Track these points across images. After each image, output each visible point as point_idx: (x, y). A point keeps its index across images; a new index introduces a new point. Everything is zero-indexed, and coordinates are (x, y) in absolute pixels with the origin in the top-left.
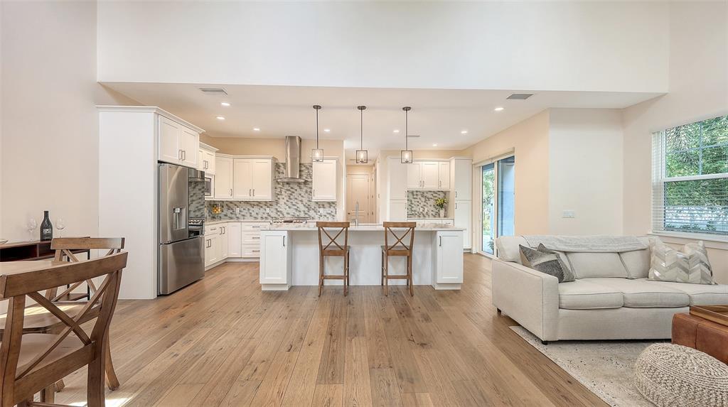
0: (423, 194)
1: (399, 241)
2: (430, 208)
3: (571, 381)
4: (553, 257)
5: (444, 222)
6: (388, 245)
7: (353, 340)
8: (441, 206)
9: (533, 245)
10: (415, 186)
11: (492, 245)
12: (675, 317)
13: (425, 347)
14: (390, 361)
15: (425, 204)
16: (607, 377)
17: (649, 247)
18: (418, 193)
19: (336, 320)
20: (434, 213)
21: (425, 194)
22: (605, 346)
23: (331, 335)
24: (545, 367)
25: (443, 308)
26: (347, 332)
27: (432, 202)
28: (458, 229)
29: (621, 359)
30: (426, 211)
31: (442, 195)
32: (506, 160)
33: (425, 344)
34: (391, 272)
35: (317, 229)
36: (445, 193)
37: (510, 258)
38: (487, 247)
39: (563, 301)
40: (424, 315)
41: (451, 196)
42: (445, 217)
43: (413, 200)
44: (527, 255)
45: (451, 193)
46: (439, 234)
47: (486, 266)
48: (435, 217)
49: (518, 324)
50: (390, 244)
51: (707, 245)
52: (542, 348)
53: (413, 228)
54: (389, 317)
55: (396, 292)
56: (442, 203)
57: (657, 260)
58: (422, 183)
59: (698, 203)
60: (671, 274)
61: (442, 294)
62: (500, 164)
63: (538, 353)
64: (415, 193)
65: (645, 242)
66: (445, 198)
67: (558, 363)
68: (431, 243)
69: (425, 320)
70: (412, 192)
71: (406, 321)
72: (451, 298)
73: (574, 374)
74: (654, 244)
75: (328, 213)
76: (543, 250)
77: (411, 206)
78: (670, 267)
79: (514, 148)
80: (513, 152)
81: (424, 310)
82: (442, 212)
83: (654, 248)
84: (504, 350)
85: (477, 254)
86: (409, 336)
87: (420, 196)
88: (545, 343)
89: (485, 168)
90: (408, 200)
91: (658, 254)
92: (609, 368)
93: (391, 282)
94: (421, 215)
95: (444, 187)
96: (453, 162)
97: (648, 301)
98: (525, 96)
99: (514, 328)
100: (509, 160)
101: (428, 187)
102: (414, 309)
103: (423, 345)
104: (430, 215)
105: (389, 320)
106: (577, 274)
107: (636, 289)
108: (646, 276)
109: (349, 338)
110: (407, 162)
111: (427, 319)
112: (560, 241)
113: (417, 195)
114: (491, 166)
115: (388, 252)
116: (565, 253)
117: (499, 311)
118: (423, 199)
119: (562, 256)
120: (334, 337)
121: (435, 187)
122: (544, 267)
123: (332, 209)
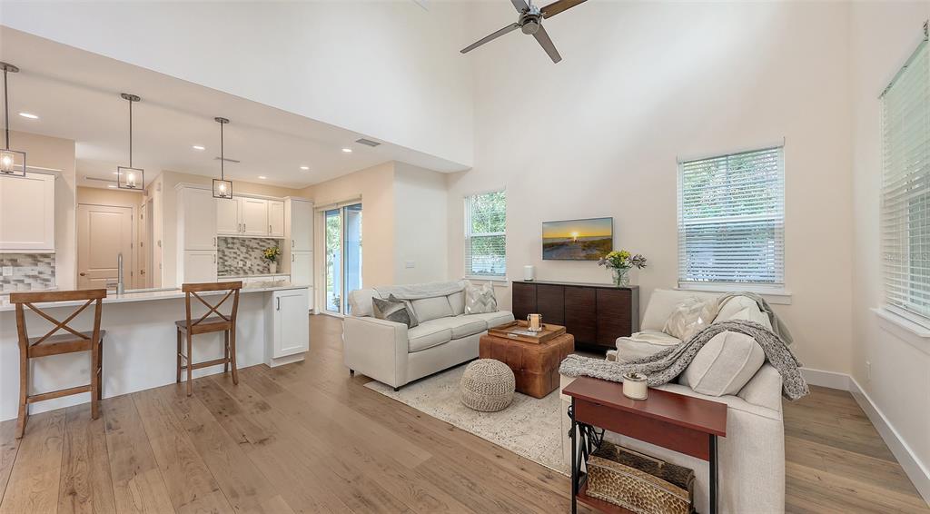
0: (243, 242)
1: (213, 310)
2: (254, 261)
3: (419, 415)
4: (401, 306)
5: (277, 278)
6: (193, 317)
7: (132, 483)
8: (272, 258)
9: (385, 296)
10: (231, 231)
11: (337, 302)
12: (481, 339)
13: (266, 442)
14: (212, 482)
15: (247, 255)
16: (443, 401)
17: (465, 289)
18: (235, 241)
19: (81, 465)
20: (261, 269)
21: (247, 243)
22: (441, 376)
23: (73, 493)
24: (400, 412)
25: (285, 387)
26: (115, 475)
27: (258, 253)
28: (297, 286)
29: (452, 383)
30: (249, 264)
31: (273, 244)
32: (351, 207)
33: (265, 440)
34: (197, 358)
35: (13, 307)
36: (277, 241)
37: (363, 313)
38: (331, 306)
39: (411, 346)
40: (257, 404)
41: (287, 245)
42: (277, 272)
43: (226, 250)
44: (380, 307)
45: (286, 242)
46: (276, 294)
47: (331, 326)
48: (262, 272)
49: (372, 380)
50: (195, 316)
51: (495, 284)
52: (394, 396)
53: (237, 290)
54: (200, 424)
55: (207, 387)
56: (273, 254)
57: (470, 298)
58: (242, 227)
59: (487, 253)
60: (476, 308)
61: (280, 372)
62: (346, 210)
63: (392, 401)
64: (230, 241)
65: (462, 285)
66: (277, 247)
67: (409, 404)
68: (264, 307)
69: (261, 409)
70: (225, 240)
71: (231, 421)
72: (295, 373)
73: (422, 408)
74: (467, 286)
75: (29, 277)
76: (393, 300)
77: (222, 257)
78: (476, 303)
79: (361, 196)
80: (360, 199)
81: (258, 397)
82: (273, 266)
83: (467, 289)
84: (361, 410)
85: (321, 314)
86: (240, 438)
87: (238, 245)
88: (397, 390)
89: (327, 213)
90: (218, 250)
91: (470, 294)
92: (445, 393)
93: (196, 374)
94: (241, 272)
95: (276, 234)
96: (289, 203)
97: (465, 332)
98: (374, 144)
99: (370, 385)
100: (355, 207)
101: (249, 233)
102: (241, 401)
103: (262, 442)
104: (256, 271)
105: (200, 429)
106: (420, 319)
107: (457, 324)
108: (463, 312)
109: (121, 483)
110: (223, 196)
111: (264, 407)
112: (406, 290)
113: (233, 243)
114: (336, 211)
115: (189, 330)
116: (410, 301)
117: (352, 372)
118: (244, 250)
119: (408, 303)
120: (81, 495)
121: (262, 233)
122: (395, 317)
123: (41, 267)
